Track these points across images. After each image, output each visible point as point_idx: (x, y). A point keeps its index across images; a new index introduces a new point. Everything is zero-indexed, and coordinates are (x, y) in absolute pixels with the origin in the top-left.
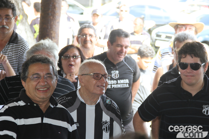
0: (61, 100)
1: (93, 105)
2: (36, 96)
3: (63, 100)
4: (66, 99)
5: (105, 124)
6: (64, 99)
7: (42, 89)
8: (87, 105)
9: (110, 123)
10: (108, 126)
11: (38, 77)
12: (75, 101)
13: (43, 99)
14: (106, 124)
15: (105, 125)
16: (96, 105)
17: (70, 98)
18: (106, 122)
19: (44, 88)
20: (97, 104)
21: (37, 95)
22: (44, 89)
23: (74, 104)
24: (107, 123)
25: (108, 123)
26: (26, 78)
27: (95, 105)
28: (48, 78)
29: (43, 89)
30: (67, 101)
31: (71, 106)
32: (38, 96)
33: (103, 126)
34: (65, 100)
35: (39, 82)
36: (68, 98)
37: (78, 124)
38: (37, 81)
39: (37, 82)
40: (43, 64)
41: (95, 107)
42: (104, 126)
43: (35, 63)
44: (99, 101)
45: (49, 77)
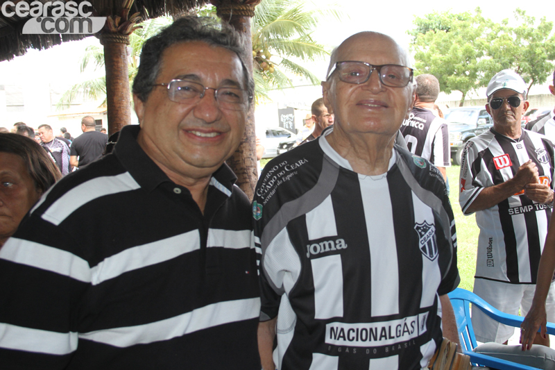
0: (275, 174)
1: (380, 176)
2: (178, 153)
3: (281, 174)
4: (289, 168)
5: (423, 233)
6: (282, 168)
7: (203, 135)
8: (360, 176)
9: (435, 227)
10: (433, 237)
11: (195, 91)
12: (320, 171)
13: (201, 166)
14: (427, 233)
15: (425, 236)
16: (389, 173)
17: (301, 162)
18: (425, 225)
19: (209, 132)
20: (389, 169)
21: (180, 149)
22: (209, 135)
23: (317, 179)
24: (429, 228)
25: (430, 230)
26: (149, 88)
27: (386, 174)
28: (226, 98)
29: (206, 132)
30: (296, 173)
31: (310, 187)
32: (186, 154)
33: (420, 240)
34: (287, 173)
35: (194, 108)
36: (295, 165)
37: (343, 241)
38: (188, 104)
39: (190, 107)
40: (214, 47)
41: (385, 180)
42: (422, 239)
43: (188, 41)
44: (392, 162)
45: (230, 94)
